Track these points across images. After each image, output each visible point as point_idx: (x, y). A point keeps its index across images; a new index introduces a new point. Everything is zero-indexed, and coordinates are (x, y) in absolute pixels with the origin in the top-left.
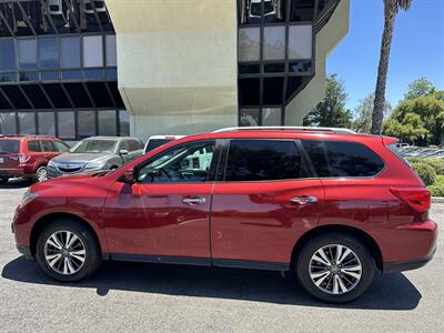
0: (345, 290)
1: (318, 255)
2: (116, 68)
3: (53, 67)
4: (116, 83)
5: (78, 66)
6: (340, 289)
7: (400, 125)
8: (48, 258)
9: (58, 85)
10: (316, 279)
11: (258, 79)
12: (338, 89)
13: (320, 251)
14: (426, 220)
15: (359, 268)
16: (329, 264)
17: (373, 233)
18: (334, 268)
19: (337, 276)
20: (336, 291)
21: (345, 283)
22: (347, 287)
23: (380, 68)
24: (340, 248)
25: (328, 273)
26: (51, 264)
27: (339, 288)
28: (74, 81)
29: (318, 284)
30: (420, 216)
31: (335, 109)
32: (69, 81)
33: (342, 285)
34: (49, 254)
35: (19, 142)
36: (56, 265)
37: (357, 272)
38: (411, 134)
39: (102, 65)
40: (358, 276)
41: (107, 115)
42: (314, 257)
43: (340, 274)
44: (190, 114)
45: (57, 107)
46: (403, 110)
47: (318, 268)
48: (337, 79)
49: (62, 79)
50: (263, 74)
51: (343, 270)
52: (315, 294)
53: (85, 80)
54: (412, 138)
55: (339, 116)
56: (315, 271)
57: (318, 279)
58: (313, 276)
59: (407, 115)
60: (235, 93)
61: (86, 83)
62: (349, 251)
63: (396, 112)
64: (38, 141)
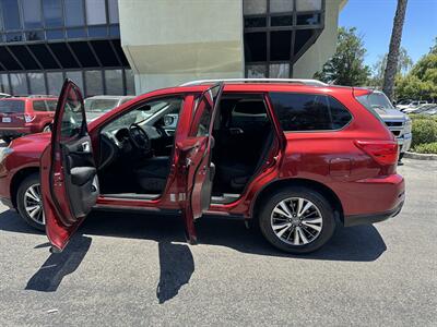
0: (305, 241)
1: (280, 208)
2: (118, 25)
3: (57, 26)
4: (119, 41)
5: (82, 24)
6: (301, 241)
7: (419, 82)
8: (28, 209)
9: (64, 44)
10: (278, 231)
11: (265, 33)
12: (357, 44)
13: (282, 204)
14: (392, 173)
15: (320, 220)
16: (290, 216)
17: (334, 187)
18: (295, 220)
19: (298, 228)
20: (297, 242)
21: (306, 235)
22: (308, 239)
23: (396, 20)
24: (301, 201)
25: (289, 225)
26: (32, 215)
27: (300, 239)
28: (79, 39)
29: (279, 235)
30: (387, 170)
31: (353, 66)
32: (74, 40)
33: (303, 237)
34: (28, 206)
35: (24, 102)
36: (36, 216)
37: (318, 224)
38: (431, 91)
39: (105, 22)
40: (319, 229)
41: (113, 74)
42: (276, 210)
43: (302, 226)
44: (194, 72)
45: (65, 67)
46: (424, 65)
47: (280, 220)
48: (356, 33)
49: (67, 38)
50: (269, 28)
51: (304, 222)
52: (276, 244)
53: (89, 39)
54: (432, 95)
55: (356, 73)
56: (276, 223)
57: (279, 231)
58: (275, 228)
59: (428, 70)
60: (240, 49)
61: (92, 42)
62: (310, 204)
63: (417, 67)
64: (43, 101)
